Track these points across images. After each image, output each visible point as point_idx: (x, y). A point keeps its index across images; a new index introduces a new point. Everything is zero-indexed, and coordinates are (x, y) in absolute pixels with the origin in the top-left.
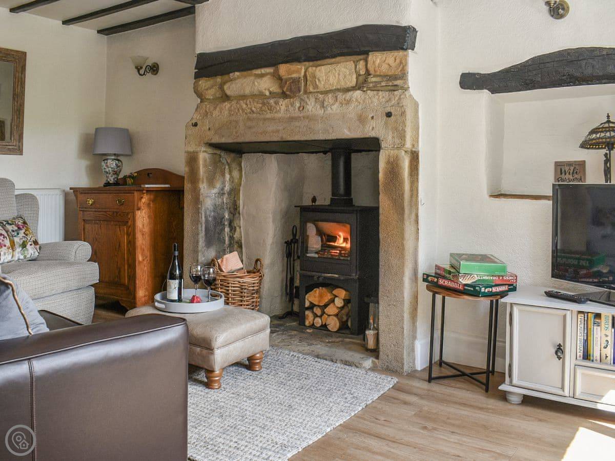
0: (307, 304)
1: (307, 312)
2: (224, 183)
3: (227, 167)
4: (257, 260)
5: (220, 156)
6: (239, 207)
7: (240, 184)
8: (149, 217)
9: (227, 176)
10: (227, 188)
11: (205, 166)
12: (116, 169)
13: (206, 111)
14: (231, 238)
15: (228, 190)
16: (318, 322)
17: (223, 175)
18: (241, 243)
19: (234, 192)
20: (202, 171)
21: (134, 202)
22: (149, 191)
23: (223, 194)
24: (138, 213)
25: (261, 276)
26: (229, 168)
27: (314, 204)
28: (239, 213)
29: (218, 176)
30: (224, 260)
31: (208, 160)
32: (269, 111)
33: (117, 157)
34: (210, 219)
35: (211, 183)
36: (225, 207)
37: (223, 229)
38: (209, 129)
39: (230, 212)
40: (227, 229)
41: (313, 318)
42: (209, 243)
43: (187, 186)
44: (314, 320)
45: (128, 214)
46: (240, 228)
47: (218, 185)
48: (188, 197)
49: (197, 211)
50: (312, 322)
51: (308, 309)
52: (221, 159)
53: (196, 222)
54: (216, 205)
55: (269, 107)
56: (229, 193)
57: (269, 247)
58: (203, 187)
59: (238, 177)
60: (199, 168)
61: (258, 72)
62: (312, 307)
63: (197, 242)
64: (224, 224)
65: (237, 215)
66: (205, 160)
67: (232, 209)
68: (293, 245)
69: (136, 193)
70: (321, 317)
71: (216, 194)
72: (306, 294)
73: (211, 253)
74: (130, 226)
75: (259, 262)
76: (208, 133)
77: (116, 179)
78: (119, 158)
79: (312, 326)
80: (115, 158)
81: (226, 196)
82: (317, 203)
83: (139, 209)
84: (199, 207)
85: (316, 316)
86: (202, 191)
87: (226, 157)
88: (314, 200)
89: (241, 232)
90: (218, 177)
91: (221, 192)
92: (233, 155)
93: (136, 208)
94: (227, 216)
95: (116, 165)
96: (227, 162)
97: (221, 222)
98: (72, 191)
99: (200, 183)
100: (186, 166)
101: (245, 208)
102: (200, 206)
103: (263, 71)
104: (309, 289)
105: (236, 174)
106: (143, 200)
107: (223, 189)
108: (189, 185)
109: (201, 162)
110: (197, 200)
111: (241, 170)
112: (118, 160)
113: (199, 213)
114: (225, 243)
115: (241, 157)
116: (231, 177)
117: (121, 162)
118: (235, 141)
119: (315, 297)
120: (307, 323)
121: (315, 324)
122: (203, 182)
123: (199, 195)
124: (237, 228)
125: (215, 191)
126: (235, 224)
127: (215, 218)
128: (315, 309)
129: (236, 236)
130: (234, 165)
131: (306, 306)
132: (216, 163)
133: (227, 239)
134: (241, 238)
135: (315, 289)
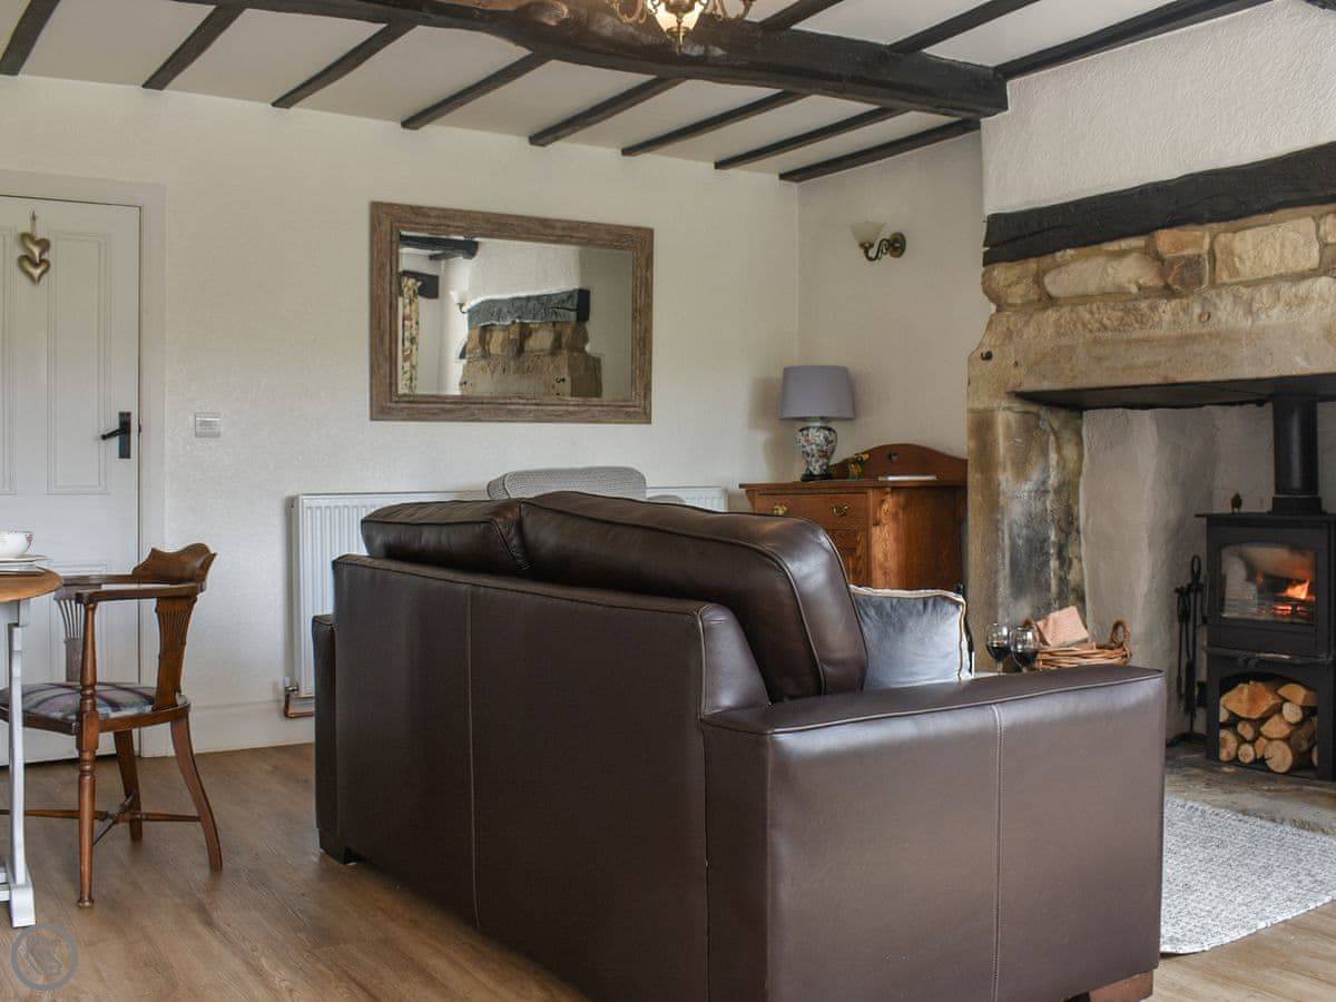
0: (1223, 716)
1: (1223, 733)
2: (1046, 470)
3: (1052, 438)
4: (1117, 625)
5: (1038, 416)
6: (1078, 519)
7: (1079, 473)
8: (897, 539)
9: (1053, 457)
10: (1053, 481)
11: (1008, 437)
12: (825, 448)
13: (1008, 329)
14: (1063, 581)
15: (1056, 485)
16: (1247, 753)
17: (1045, 454)
18: (1083, 591)
19: (1068, 489)
20: (1002, 447)
21: (866, 510)
22: (896, 488)
23: (1046, 492)
24: (876, 532)
25: (1126, 656)
26: (1057, 439)
27: (1234, 511)
28: (1078, 531)
29: (1034, 455)
30: (1051, 622)
31: (1014, 425)
32: (1136, 326)
33: (826, 424)
34: (1020, 542)
35: (1021, 469)
36: (1049, 518)
37: (1046, 563)
38: (1016, 364)
39: (1060, 530)
40: (1054, 564)
41: (1235, 745)
42: (1018, 589)
43: (974, 478)
44: (1238, 748)
45: (855, 533)
46: (1080, 560)
47: (1036, 475)
48: (974, 498)
49: (994, 526)
50: (1233, 754)
51: (1224, 726)
52: (1041, 423)
53: (992, 547)
54: (1030, 515)
55: (1139, 317)
56: (1058, 491)
57: (1140, 601)
58: (1005, 478)
59: (1075, 458)
60: (995, 441)
61: (1114, 246)
62: (1234, 721)
63: (996, 587)
64: (1047, 553)
65: (1074, 534)
66: (1008, 426)
67: (1063, 524)
68: (1192, 596)
69: (871, 493)
70: (1252, 742)
71: (1031, 491)
72: (1221, 696)
73: (1024, 610)
74: (860, 557)
75: (1120, 629)
76: (1013, 371)
77: (825, 467)
78: (831, 425)
79: (1235, 761)
80: (823, 425)
81: (1051, 497)
82: (1242, 509)
83: (877, 524)
84: (998, 521)
85: (1242, 740)
86: (1003, 486)
87: (1051, 419)
88: (1237, 502)
89: (1081, 570)
90: (1034, 458)
91: (1042, 489)
92: (1063, 414)
93: (871, 522)
94: (1053, 538)
95: (826, 439)
96: (1053, 429)
97: (1042, 548)
98: (743, 490)
99: (1000, 471)
100: (969, 438)
101: (1090, 521)
102: (999, 517)
103: (1124, 244)
104: (1227, 685)
105: (1070, 451)
106: (885, 507)
107: (1044, 482)
108: (978, 476)
109: (1000, 430)
110: (993, 505)
111: (1080, 443)
112: (830, 429)
113: (997, 530)
114: (1049, 589)
115: (1081, 417)
116: (1061, 458)
117: (834, 431)
118: (1070, 386)
119: (1240, 701)
120: (1223, 755)
121: (1241, 759)
122: (1005, 470)
123: (998, 496)
124: (1075, 562)
125: (1028, 486)
126: (1070, 552)
127: (1029, 540)
128: (1240, 727)
129: (1073, 576)
130: (1067, 435)
131: (1221, 720)
132: (1030, 429)
133: (1054, 583)
134: (1083, 580)
135: (1240, 685)
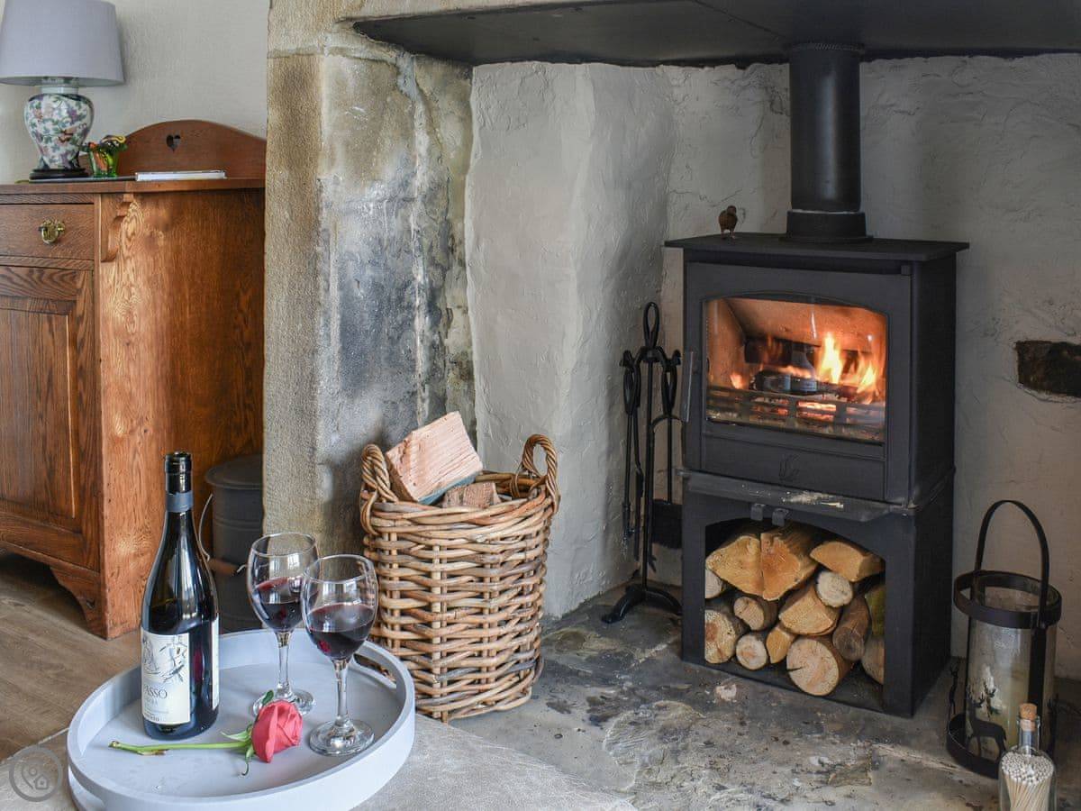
0: (712, 588)
1: (711, 616)
2: (409, 162)
3: (420, 108)
4: (532, 442)
5: (397, 71)
6: (462, 242)
7: (465, 168)
8: (150, 281)
9: (422, 140)
10: (421, 181)
11: (340, 102)
12: (69, 127)
14: (436, 349)
15: (425, 189)
16: (753, 653)
17: (407, 134)
18: (470, 362)
19: (445, 193)
20: (328, 120)
21: (92, 235)
22: (146, 196)
23: (408, 200)
24: (108, 274)
25: (551, 506)
26: (429, 110)
27: (727, 231)
28: (462, 263)
29: (388, 137)
30: (412, 448)
31: (351, 83)
33: (75, 90)
34: (360, 293)
35: (363, 162)
36: (413, 245)
37: (408, 324)
39: (433, 262)
40: (421, 322)
41: (732, 637)
42: (356, 378)
43: (276, 178)
44: (736, 643)
45: (74, 275)
46: (465, 312)
47: (390, 171)
48: (277, 214)
49: (310, 266)
50: (728, 653)
51: (709, 603)
52: (400, 81)
53: (309, 305)
54: (380, 242)
56: (429, 199)
58: (332, 178)
59: (458, 143)
60: (315, 110)
62: (730, 594)
63: (312, 379)
64: (410, 307)
65: (456, 268)
66: (340, 84)
67: (438, 254)
69: (99, 202)
70: (764, 633)
71: (381, 201)
72: (708, 553)
73: (364, 416)
74: (81, 317)
75: (538, 449)
77: (70, 157)
78: (82, 92)
79: (731, 667)
80: (68, 92)
81: (417, 207)
82: (739, 228)
83: (110, 258)
84: (316, 256)
85: (744, 630)
86: (328, 194)
87: (418, 75)
88: (729, 218)
89: (467, 327)
90: (388, 142)
91: (402, 195)
92: (439, 69)
93: (99, 256)
94: (419, 278)
95: (71, 113)
96: (421, 91)
97: (400, 299)
99: (323, 163)
100: (270, 104)
101: (483, 245)
102: (319, 249)
104: (719, 536)
105: (450, 131)
106: (128, 227)
107: (405, 184)
108: (284, 173)
109: (324, 89)
110: (309, 227)
111: (466, 119)
112: (79, 99)
113: (316, 274)
114: (413, 370)
115: (469, 76)
116: (436, 142)
117: (87, 101)
119: (742, 565)
120: (711, 654)
121: (740, 658)
122: (332, 161)
123: (318, 210)
124: (457, 315)
125: (376, 192)
126: (449, 300)
127: (377, 288)
128: (739, 606)
129: (453, 341)
130: (445, 103)
131: (708, 595)
132: (381, 92)
133: (421, 355)
134: (470, 345)
135: (742, 538)
